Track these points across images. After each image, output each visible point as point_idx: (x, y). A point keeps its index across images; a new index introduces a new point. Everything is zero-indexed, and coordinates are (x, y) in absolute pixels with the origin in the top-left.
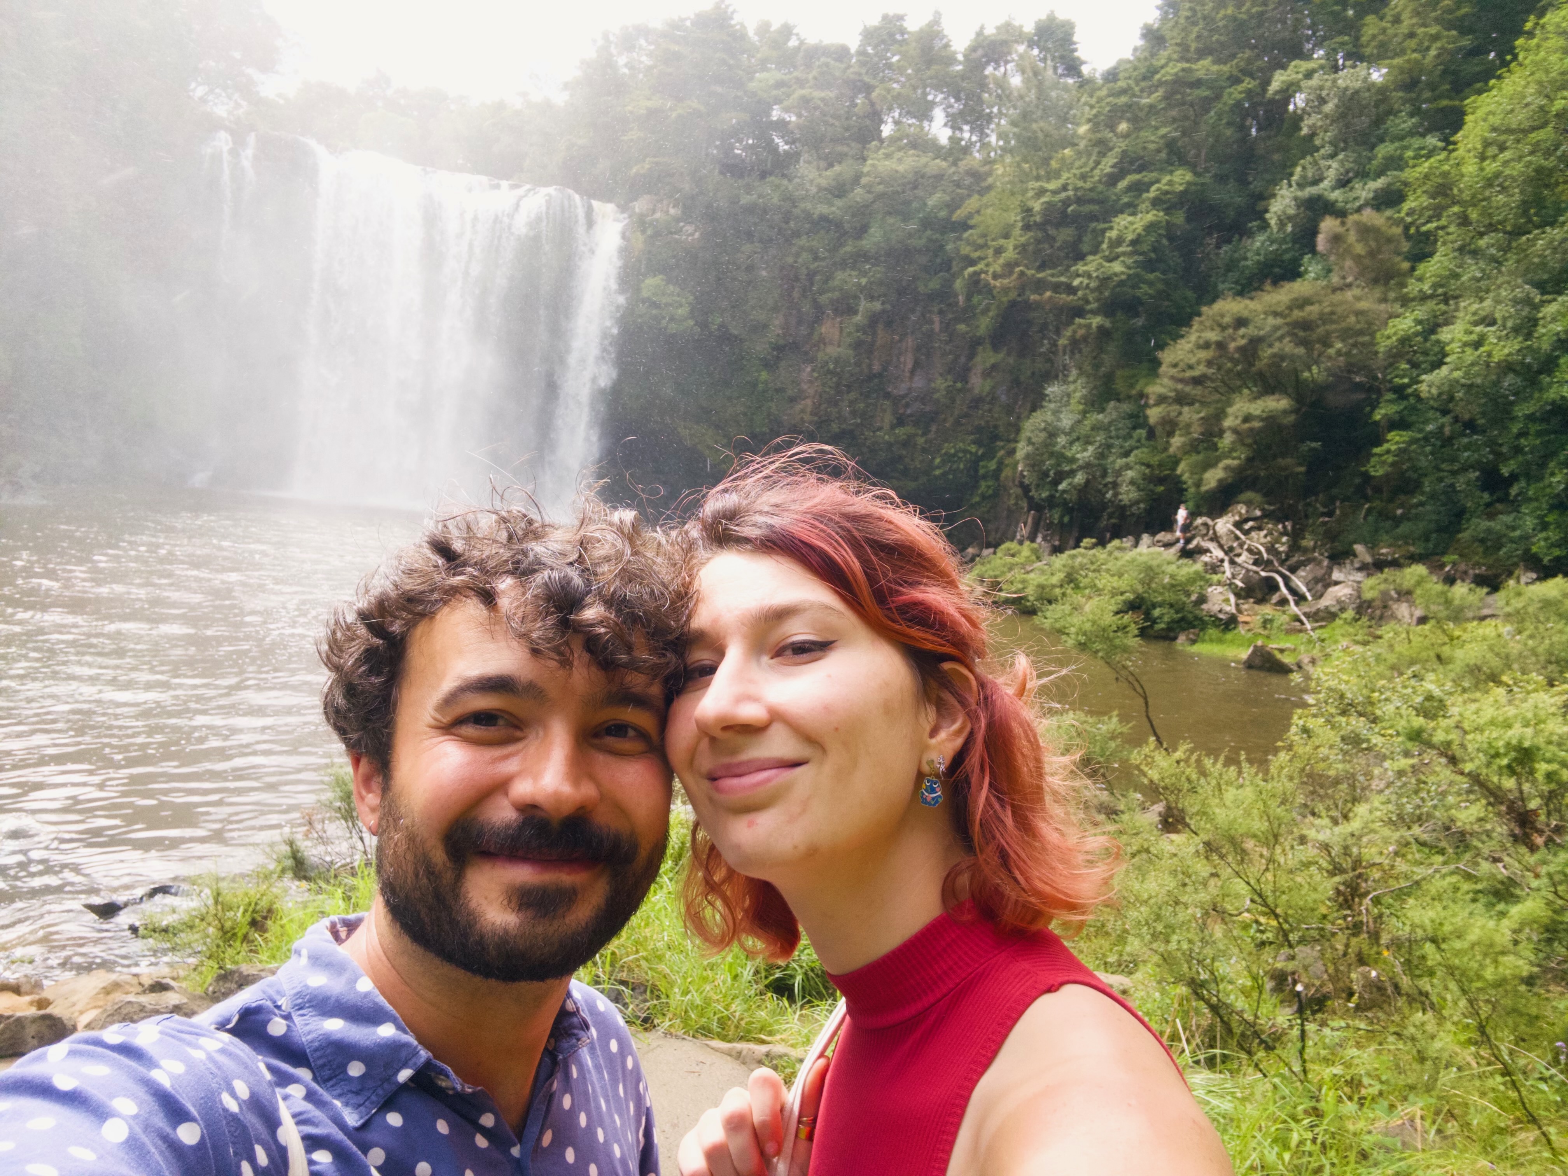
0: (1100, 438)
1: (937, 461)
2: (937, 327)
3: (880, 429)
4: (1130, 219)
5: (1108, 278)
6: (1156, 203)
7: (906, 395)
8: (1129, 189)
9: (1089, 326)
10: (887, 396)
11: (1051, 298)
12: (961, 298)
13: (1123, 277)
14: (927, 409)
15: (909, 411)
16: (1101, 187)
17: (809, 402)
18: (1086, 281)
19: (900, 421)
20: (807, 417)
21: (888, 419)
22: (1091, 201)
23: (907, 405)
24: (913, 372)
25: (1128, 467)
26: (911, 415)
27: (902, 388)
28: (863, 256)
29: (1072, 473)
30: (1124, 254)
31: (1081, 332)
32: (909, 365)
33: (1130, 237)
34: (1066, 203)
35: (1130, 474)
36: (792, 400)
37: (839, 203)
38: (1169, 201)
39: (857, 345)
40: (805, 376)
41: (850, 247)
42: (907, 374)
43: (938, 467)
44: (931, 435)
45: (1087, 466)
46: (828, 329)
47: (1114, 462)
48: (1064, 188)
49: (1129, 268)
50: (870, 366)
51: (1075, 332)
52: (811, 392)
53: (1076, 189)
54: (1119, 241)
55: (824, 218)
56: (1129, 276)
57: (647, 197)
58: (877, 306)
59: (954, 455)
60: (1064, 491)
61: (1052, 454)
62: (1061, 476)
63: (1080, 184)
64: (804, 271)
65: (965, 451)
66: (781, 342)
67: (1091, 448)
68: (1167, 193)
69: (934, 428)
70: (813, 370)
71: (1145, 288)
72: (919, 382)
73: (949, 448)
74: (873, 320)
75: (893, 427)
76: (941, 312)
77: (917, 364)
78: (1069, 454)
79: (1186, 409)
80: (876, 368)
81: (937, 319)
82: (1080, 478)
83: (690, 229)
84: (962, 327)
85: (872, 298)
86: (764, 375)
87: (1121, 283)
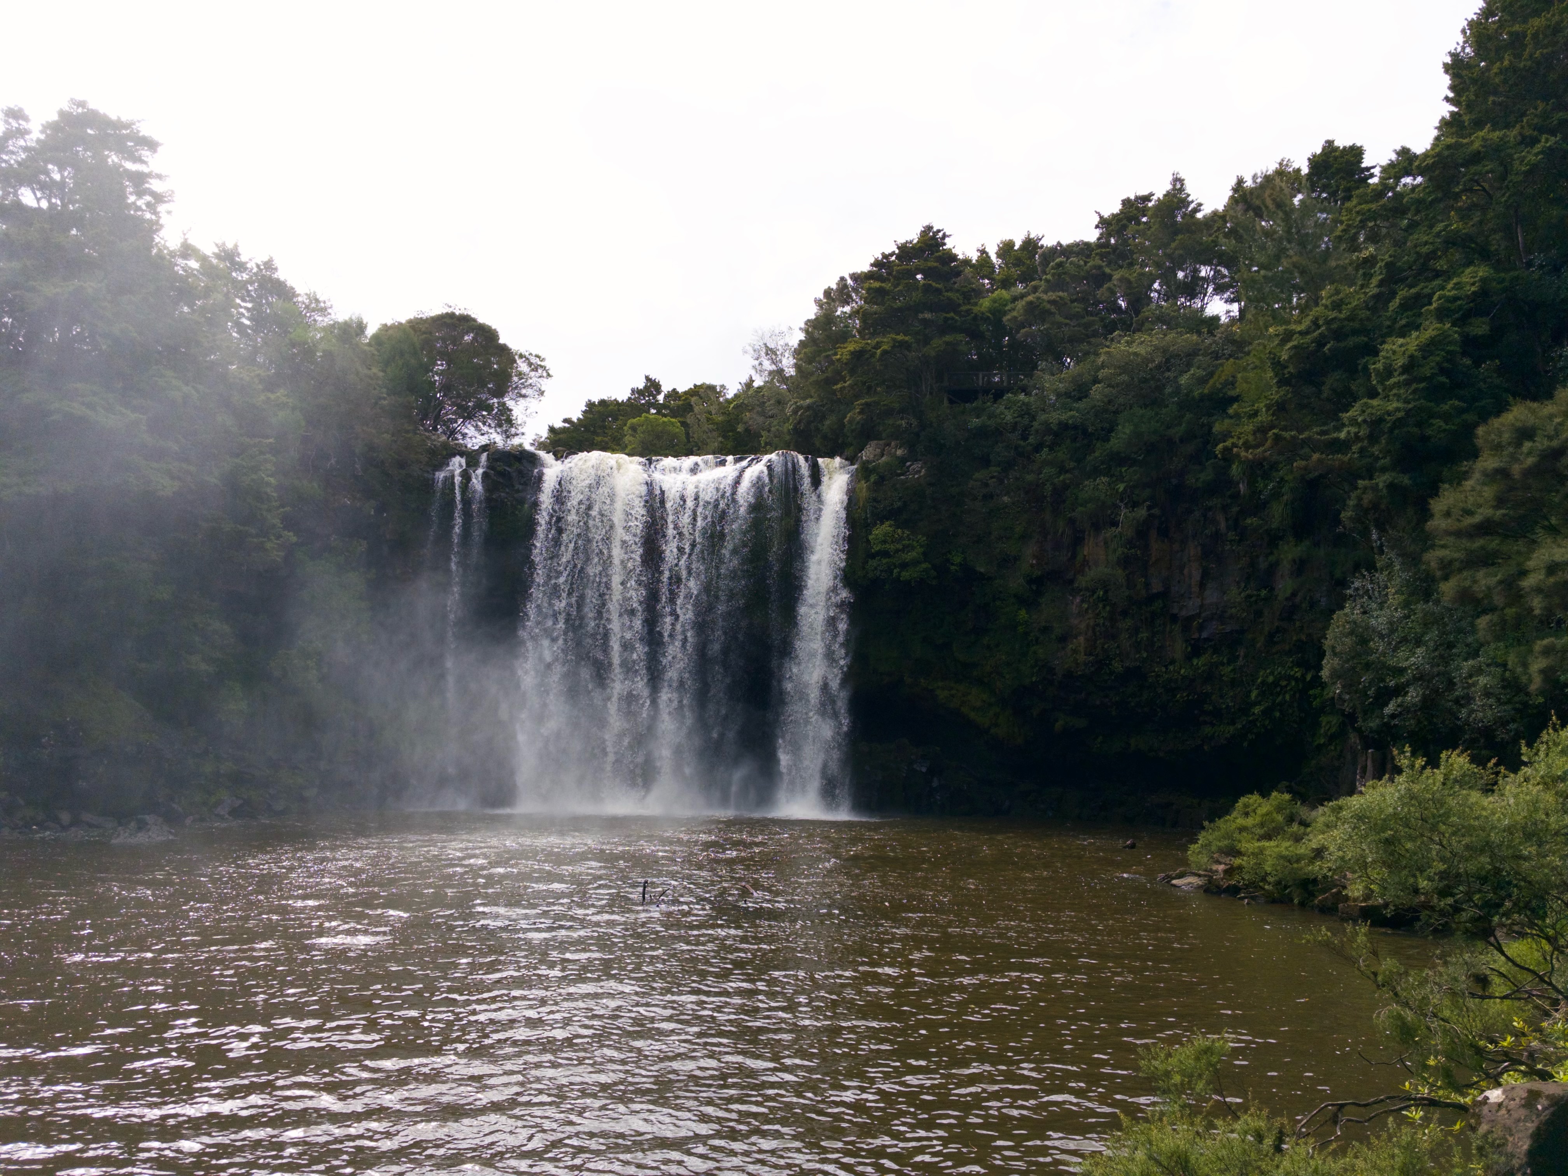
0: (1432, 636)
1: (1254, 694)
2: (1223, 526)
3: (1173, 662)
4: (1401, 341)
5: (1380, 420)
6: (1441, 314)
7: (1198, 615)
8: (1405, 306)
9: (1375, 488)
10: (1174, 618)
11: (1320, 461)
12: (1242, 487)
13: (1400, 415)
14: (1228, 629)
15: (1205, 635)
16: (1364, 314)
17: (1081, 639)
18: (1353, 430)
19: (1196, 650)
20: (1082, 658)
21: (1178, 648)
22: (1355, 332)
23: (1201, 628)
24: (1202, 585)
25: (1479, 671)
26: (1207, 640)
27: (1191, 606)
28: (1118, 459)
29: (1399, 691)
30: (1398, 385)
31: (1368, 498)
32: (1197, 575)
33: (1400, 362)
34: (1320, 343)
35: (1483, 680)
36: (1063, 639)
37: (1081, 405)
38: (1460, 308)
39: (1125, 562)
40: (1074, 609)
41: (1099, 453)
42: (1195, 589)
43: (1258, 703)
44: (1240, 662)
45: (1420, 678)
46: (1091, 548)
47: (1459, 668)
48: (1315, 324)
49: (1407, 402)
50: (1147, 585)
51: (1360, 499)
52: (1083, 626)
53: (1328, 322)
54: (1389, 372)
55: (1064, 426)
56: (1408, 412)
57: (873, 443)
58: (1142, 512)
59: (1275, 684)
60: (1393, 716)
61: (1368, 666)
62: (1385, 695)
63: (1332, 315)
64: (1049, 487)
65: (1289, 678)
66: (1037, 573)
67: (1419, 651)
68: (1456, 299)
69: (1242, 652)
70: (1082, 601)
71: (1438, 422)
72: (1211, 596)
73: (1265, 675)
74: (1142, 532)
75: (1189, 658)
76: (1225, 508)
77: (1206, 575)
78: (1392, 662)
79: (1480, 574)
80: (1157, 587)
81: (1221, 518)
82: (1413, 695)
83: (916, 466)
84: (1251, 521)
85: (1134, 505)
86: (1023, 614)
87: (1399, 423)
